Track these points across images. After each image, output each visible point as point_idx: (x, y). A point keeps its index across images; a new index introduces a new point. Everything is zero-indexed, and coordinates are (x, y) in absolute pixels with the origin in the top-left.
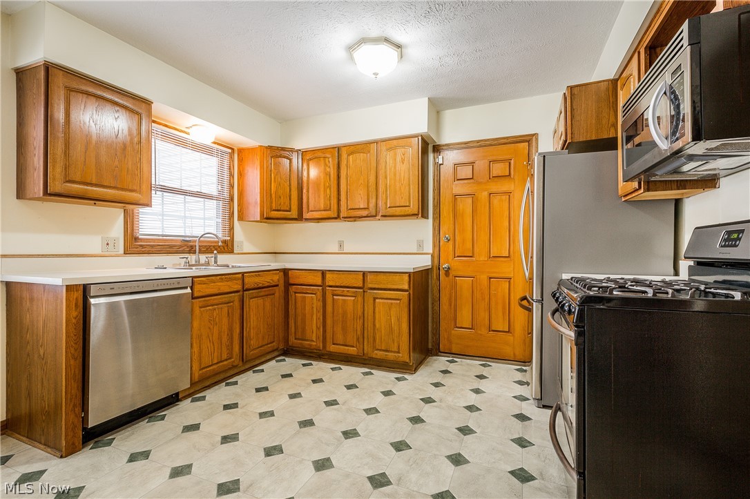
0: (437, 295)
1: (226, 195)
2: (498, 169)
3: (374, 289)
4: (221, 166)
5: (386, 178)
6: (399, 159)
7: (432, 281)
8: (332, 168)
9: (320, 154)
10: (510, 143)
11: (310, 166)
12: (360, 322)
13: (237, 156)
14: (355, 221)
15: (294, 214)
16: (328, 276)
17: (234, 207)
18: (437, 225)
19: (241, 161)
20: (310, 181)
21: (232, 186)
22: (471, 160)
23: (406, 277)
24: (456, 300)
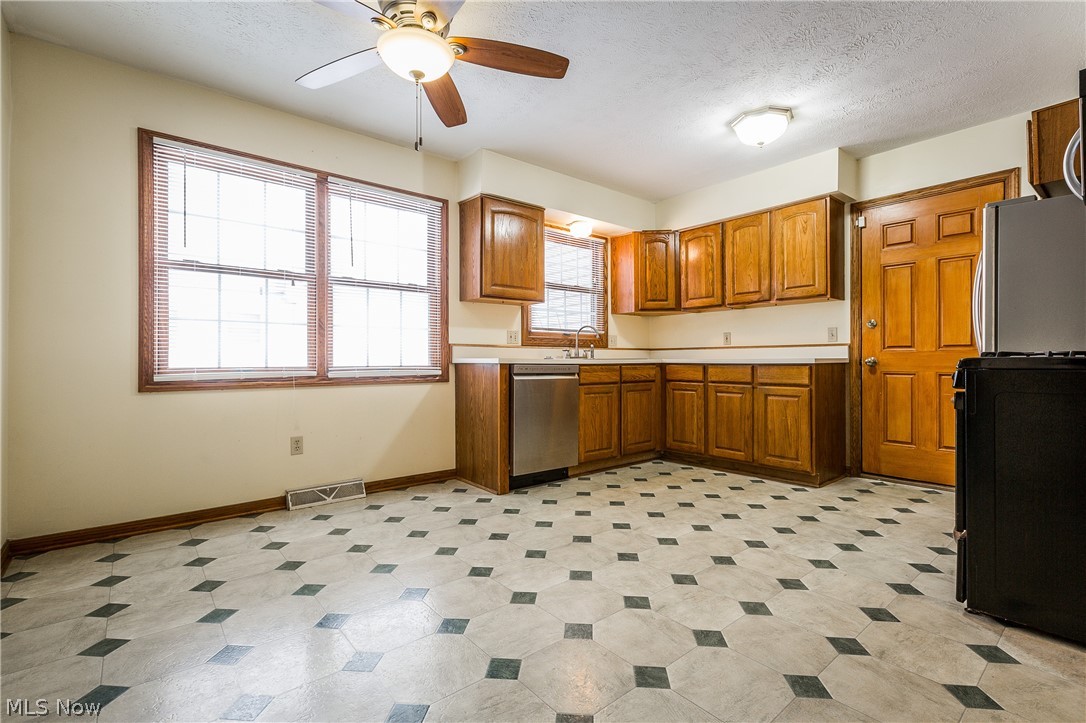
0: (856, 396)
1: (600, 287)
2: (951, 225)
3: (766, 384)
4: (595, 258)
5: (783, 253)
6: (799, 228)
7: (851, 380)
8: (715, 246)
9: (700, 233)
10: (972, 187)
11: (689, 248)
12: (748, 423)
13: (611, 244)
14: (745, 308)
15: (671, 302)
16: (710, 370)
17: (609, 299)
18: (856, 307)
19: (614, 250)
20: (689, 265)
21: (606, 278)
22: (910, 216)
23: (806, 371)
24: (886, 404)
